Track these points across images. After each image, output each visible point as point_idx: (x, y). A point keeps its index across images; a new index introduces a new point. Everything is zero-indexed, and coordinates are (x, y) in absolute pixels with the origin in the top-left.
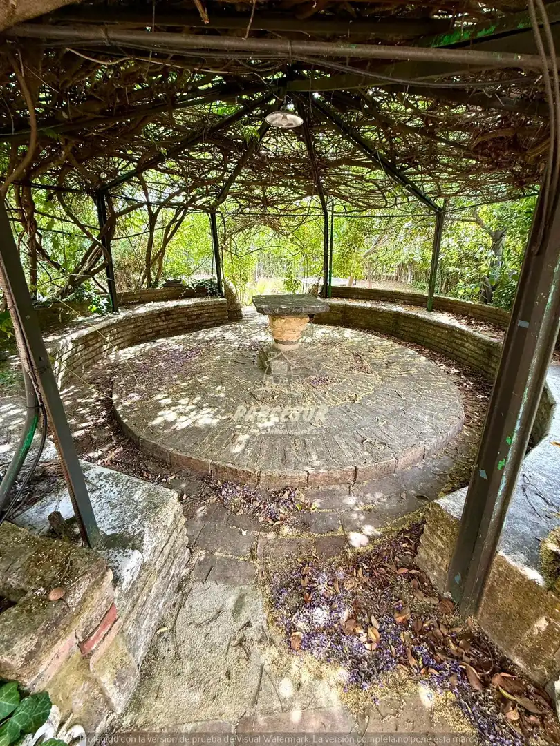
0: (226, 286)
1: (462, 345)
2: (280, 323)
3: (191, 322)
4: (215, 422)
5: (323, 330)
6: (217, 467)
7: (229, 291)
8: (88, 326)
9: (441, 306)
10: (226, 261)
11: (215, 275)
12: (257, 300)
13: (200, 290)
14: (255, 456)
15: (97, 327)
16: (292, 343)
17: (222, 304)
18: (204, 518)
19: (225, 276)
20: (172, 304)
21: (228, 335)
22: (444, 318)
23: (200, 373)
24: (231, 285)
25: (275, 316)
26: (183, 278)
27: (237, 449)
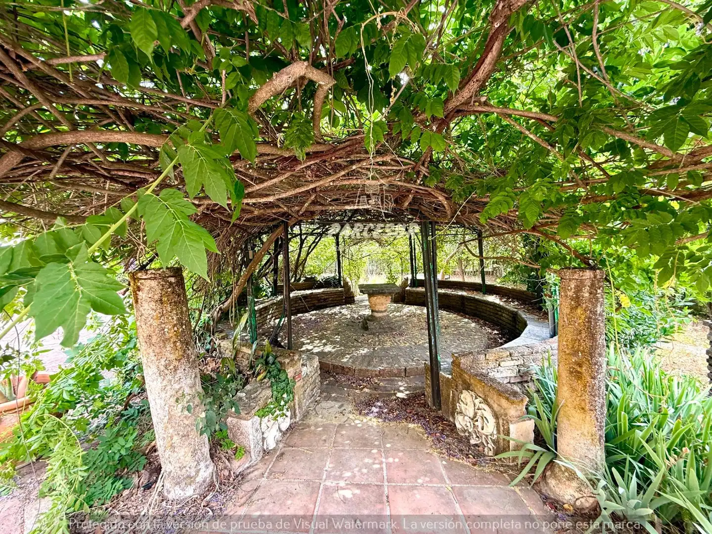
0: (344, 280)
1: (502, 315)
2: (374, 299)
3: (320, 304)
4: (333, 350)
5: (410, 308)
6: (334, 366)
7: (346, 284)
8: (262, 303)
9: (492, 290)
10: (345, 263)
11: (337, 274)
12: (361, 287)
13: (327, 283)
14: (353, 362)
15: (267, 304)
16: (382, 312)
17: (341, 292)
18: (327, 384)
19: (344, 274)
20: (308, 292)
21: (344, 311)
22: (492, 299)
23: (326, 330)
24: (348, 280)
25: (371, 295)
26: (317, 276)
27: (345, 360)
